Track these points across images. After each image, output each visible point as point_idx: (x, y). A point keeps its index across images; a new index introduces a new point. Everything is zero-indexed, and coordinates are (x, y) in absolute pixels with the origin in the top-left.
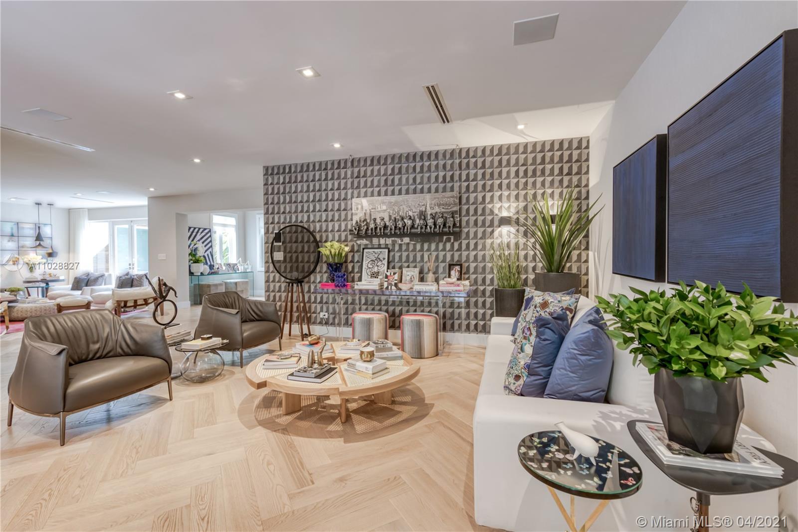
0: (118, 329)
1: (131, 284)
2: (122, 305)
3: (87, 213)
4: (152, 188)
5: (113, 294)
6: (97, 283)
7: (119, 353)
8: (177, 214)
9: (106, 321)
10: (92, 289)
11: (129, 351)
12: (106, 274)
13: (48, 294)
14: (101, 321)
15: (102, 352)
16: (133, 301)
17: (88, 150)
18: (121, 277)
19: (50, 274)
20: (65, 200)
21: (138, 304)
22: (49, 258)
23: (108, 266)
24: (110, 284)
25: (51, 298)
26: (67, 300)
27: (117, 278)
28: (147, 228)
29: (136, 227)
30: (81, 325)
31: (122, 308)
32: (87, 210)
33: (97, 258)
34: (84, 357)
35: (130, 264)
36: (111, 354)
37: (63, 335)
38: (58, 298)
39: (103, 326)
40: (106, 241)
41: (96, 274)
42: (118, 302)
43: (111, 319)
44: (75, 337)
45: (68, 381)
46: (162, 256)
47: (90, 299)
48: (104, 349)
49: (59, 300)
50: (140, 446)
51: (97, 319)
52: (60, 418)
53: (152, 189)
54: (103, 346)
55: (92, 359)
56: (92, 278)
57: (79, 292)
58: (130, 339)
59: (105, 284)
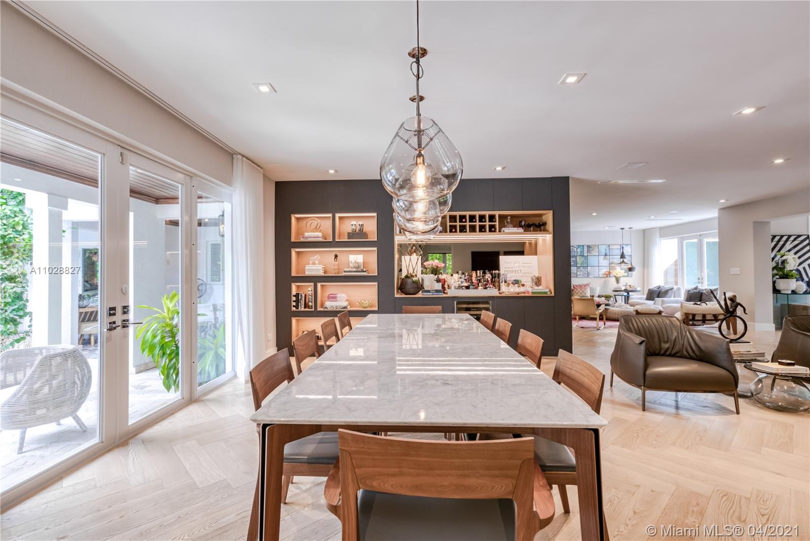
0: (684, 334)
1: (699, 299)
2: (691, 317)
3: (658, 231)
4: (723, 199)
5: (682, 307)
6: (667, 296)
7: (686, 356)
8: (755, 223)
9: (674, 326)
10: (662, 301)
11: (694, 356)
12: (675, 287)
13: (629, 301)
14: (670, 326)
15: (672, 351)
16: (702, 315)
17: (660, 181)
18: (689, 291)
19: (630, 285)
20: (641, 223)
21: (707, 318)
22: (630, 272)
23: (677, 280)
24: (680, 296)
25: (632, 305)
26: (643, 308)
27: (686, 291)
28: (717, 240)
29: (706, 240)
30: (655, 326)
31: (690, 320)
32: (658, 229)
33: (667, 272)
34: (657, 352)
35: (699, 279)
36: (678, 355)
37: (642, 331)
38: (636, 305)
39: (672, 330)
40: (675, 256)
41: (667, 286)
42: (687, 315)
43: (678, 325)
44: (650, 334)
45: (646, 366)
46: (735, 270)
47: (661, 309)
48: (673, 349)
49: (637, 307)
50: (704, 436)
51: (666, 323)
52: (642, 390)
53: (722, 201)
54: (672, 346)
55: (664, 355)
56: (663, 291)
57: (652, 302)
58: (695, 346)
59: (674, 297)
